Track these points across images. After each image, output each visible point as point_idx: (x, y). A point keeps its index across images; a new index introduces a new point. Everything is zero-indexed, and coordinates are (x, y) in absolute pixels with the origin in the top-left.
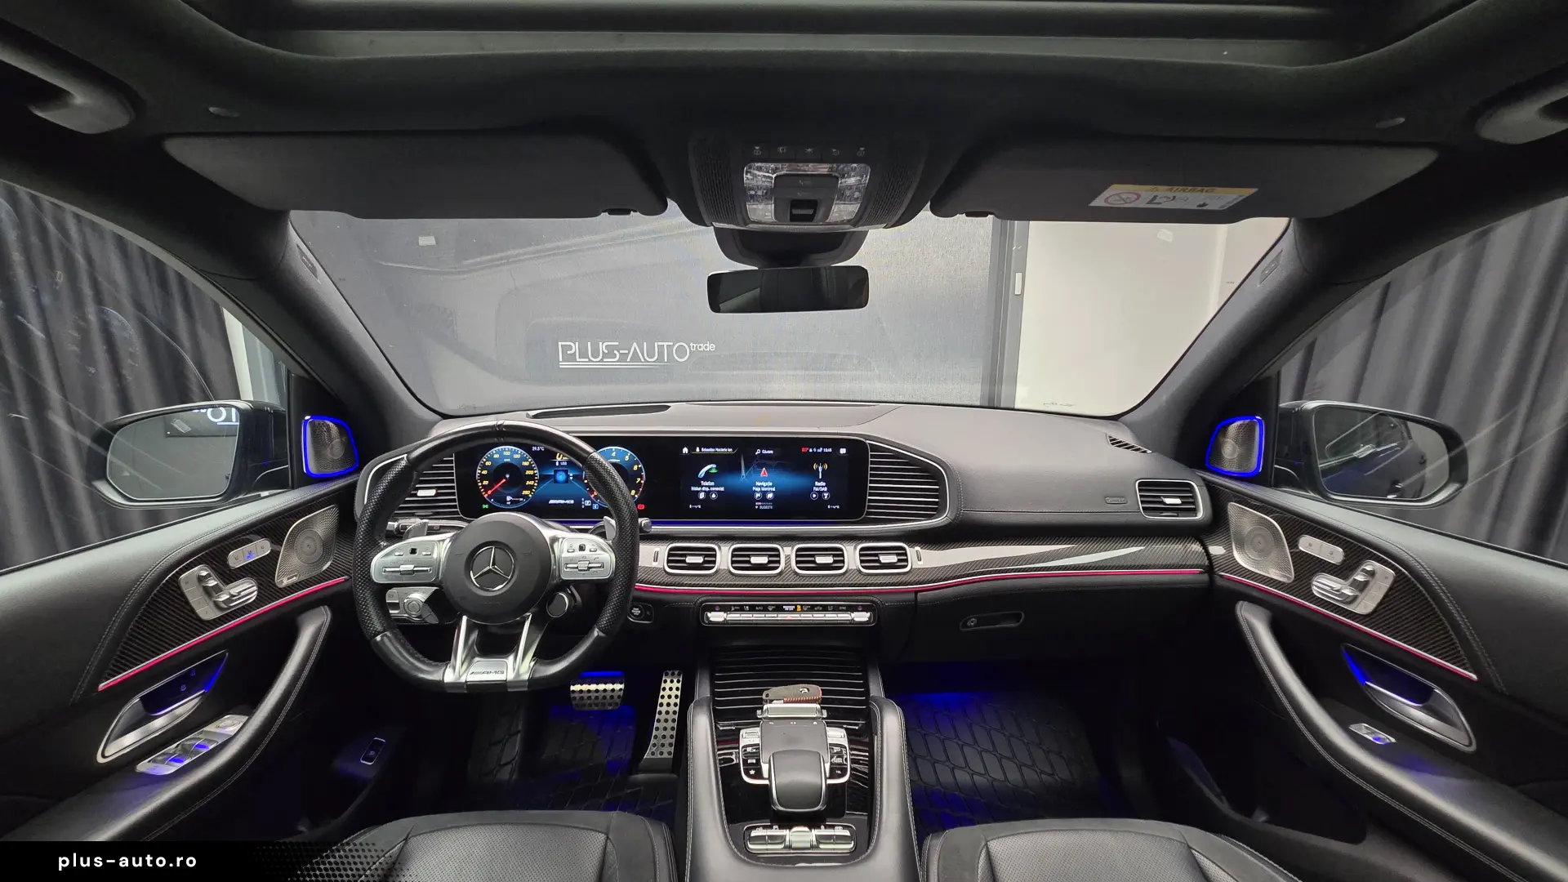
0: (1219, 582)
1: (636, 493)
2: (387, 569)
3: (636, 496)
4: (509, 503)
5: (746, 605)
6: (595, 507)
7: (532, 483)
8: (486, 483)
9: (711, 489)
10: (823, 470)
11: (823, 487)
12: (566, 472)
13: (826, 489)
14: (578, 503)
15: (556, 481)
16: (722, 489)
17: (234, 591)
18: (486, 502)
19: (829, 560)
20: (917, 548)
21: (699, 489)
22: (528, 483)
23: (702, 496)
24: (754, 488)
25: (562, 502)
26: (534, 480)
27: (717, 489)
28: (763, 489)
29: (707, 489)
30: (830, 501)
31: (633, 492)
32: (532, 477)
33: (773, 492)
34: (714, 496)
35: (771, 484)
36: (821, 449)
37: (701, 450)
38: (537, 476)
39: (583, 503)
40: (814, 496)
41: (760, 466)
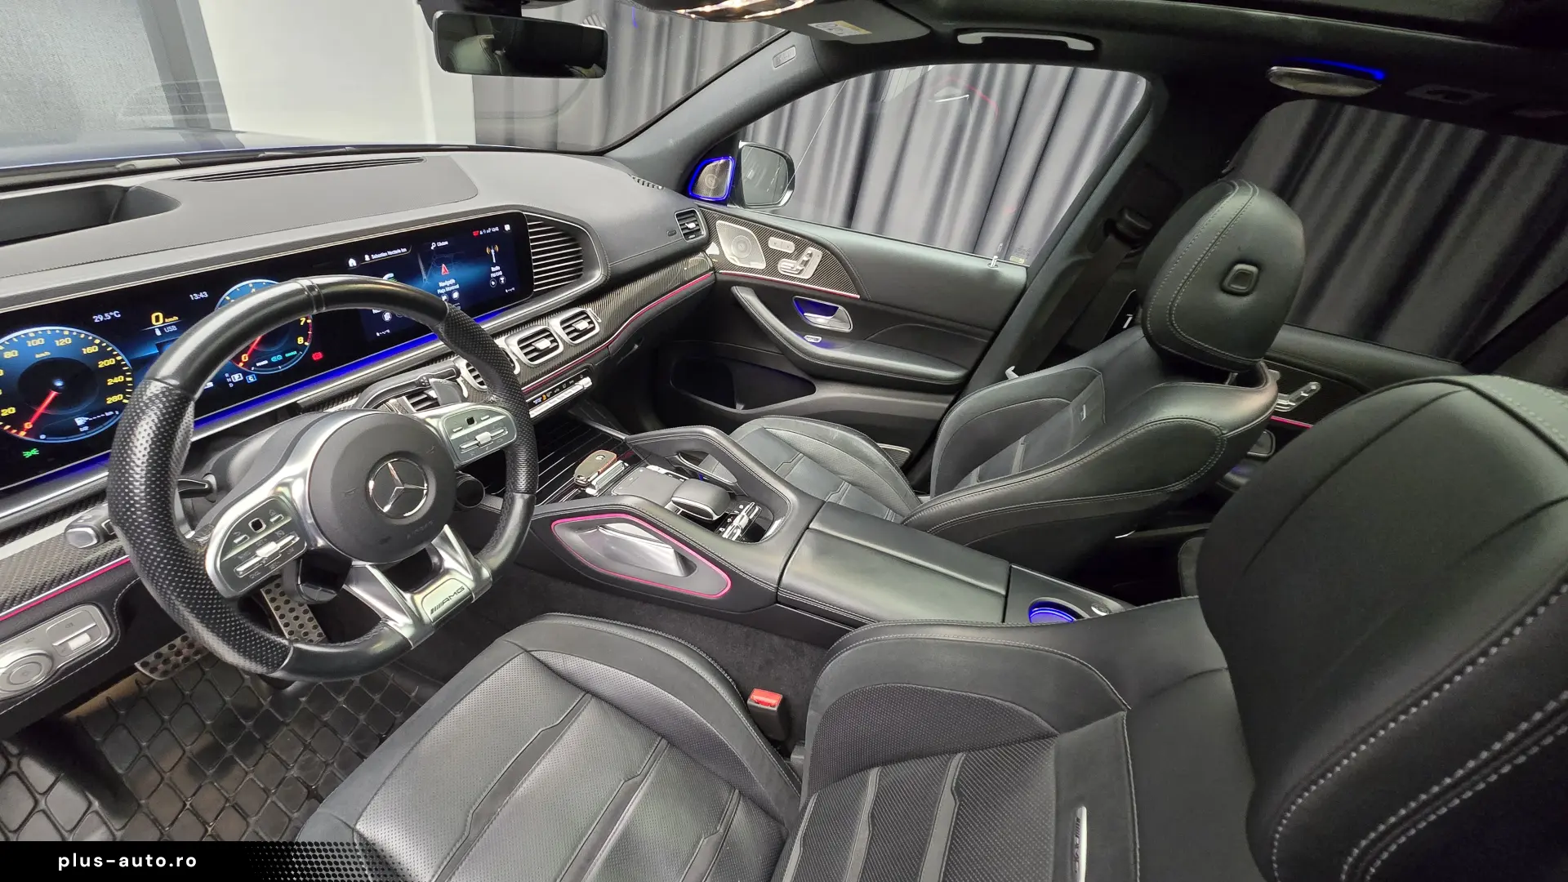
0: (719, 277)
1: (305, 340)
2: (242, 568)
3: (306, 344)
4: (86, 428)
6: (251, 379)
7: (118, 379)
8: (13, 411)
10: (495, 252)
11: (498, 271)
13: (501, 273)
14: (222, 383)
18: (29, 446)
19: (546, 343)
20: (592, 308)
22: (110, 382)
23: (388, 317)
24: (439, 291)
26: (123, 373)
28: (448, 289)
30: (508, 284)
31: (300, 340)
32: (116, 370)
33: (457, 289)
35: (453, 281)
36: (490, 229)
37: (370, 257)
38: (125, 365)
39: (229, 380)
40: (493, 283)
41: (439, 263)
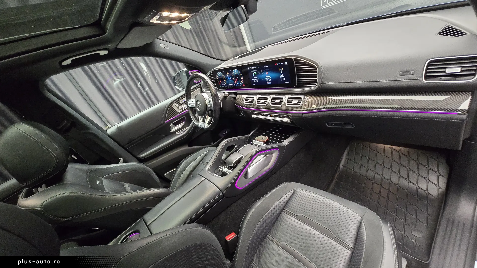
2: (190, 105)
4: (223, 86)
5: (260, 114)
6: (236, 86)
8: (218, 81)
9: (257, 79)
10: (282, 70)
11: (283, 76)
14: (233, 85)
16: (259, 79)
17: (182, 107)
18: (220, 86)
19: (279, 101)
22: (224, 81)
23: (255, 81)
24: (266, 78)
28: (268, 78)
32: (225, 79)
33: (270, 79)
35: (269, 76)
36: (280, 63)
37: (251, 68)
40: (281, 79)
41: (266, 71)
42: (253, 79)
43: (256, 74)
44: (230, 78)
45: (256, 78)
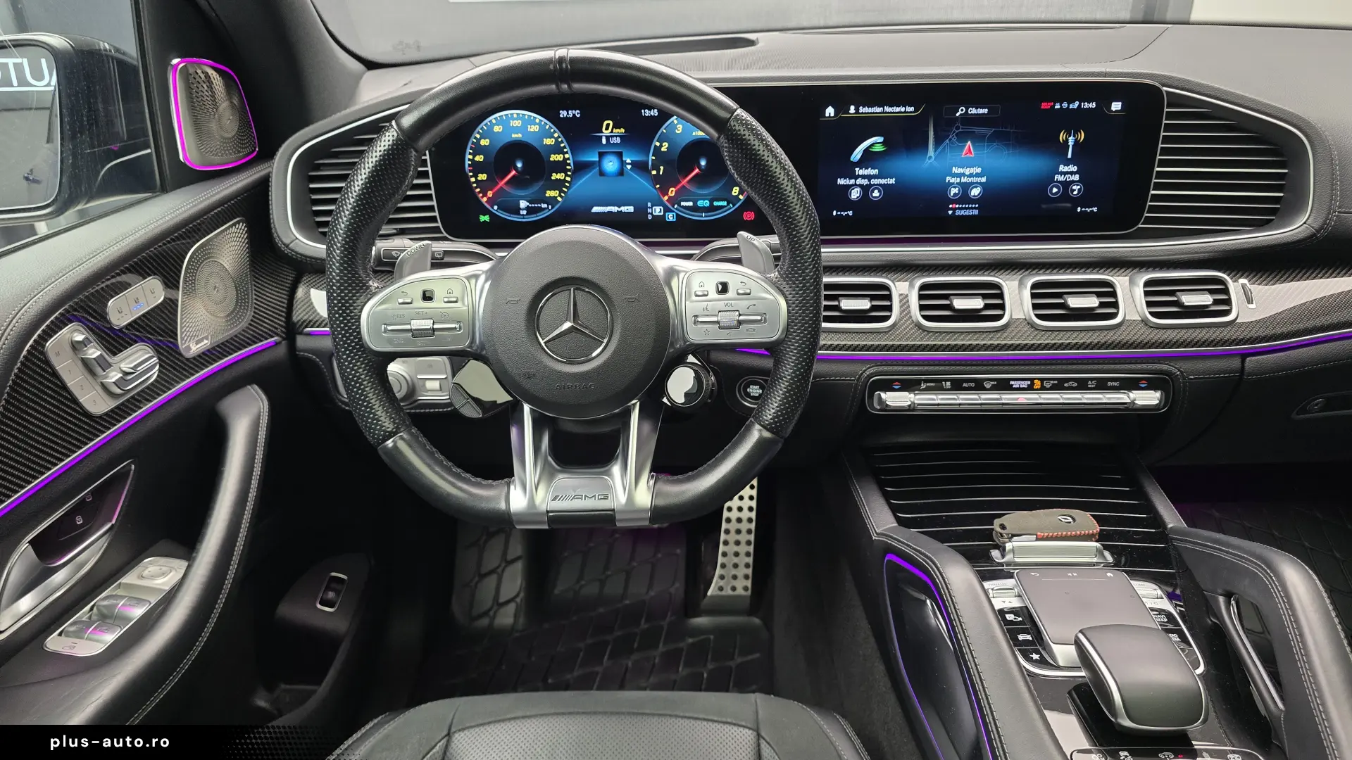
2: (390, 328)
3: (741, 197)
4: (525, 212)
5: (946, 380)
6: (671, 217)
7: (560, 176)
8: (483, 177)
9: (872, 182)
10: (1076, 142)
11: (1072, 173)
12: (620, 155)
13: (1077, 177)
14: (641, 210)
15: (602, 173)
16: (892, 181)
17: (126, 366)
18: (486, 211)
19: (1092, 302)
20: (1243, 281)
21: (852, 182)
22: (554, 176)
23: (855, 194)
25: (614, 209)
26: (565, 171)
27: (882, 181)
28: (964, 180)
29: (865, 182)
30: (1083, 200)
31: (736, 191)
32: (560, 167)
33: (981, 183)
34: (876, 194)
35: (979, 170)
36: (1077, 104)
37: (857, 110)
38: (569, 165)
39: (649, 211)
40: (1055, 190)
41: (963, 137)
42: (841, 181)
43: (878, 148)
44: (623, 163)
45: (875, 172)
